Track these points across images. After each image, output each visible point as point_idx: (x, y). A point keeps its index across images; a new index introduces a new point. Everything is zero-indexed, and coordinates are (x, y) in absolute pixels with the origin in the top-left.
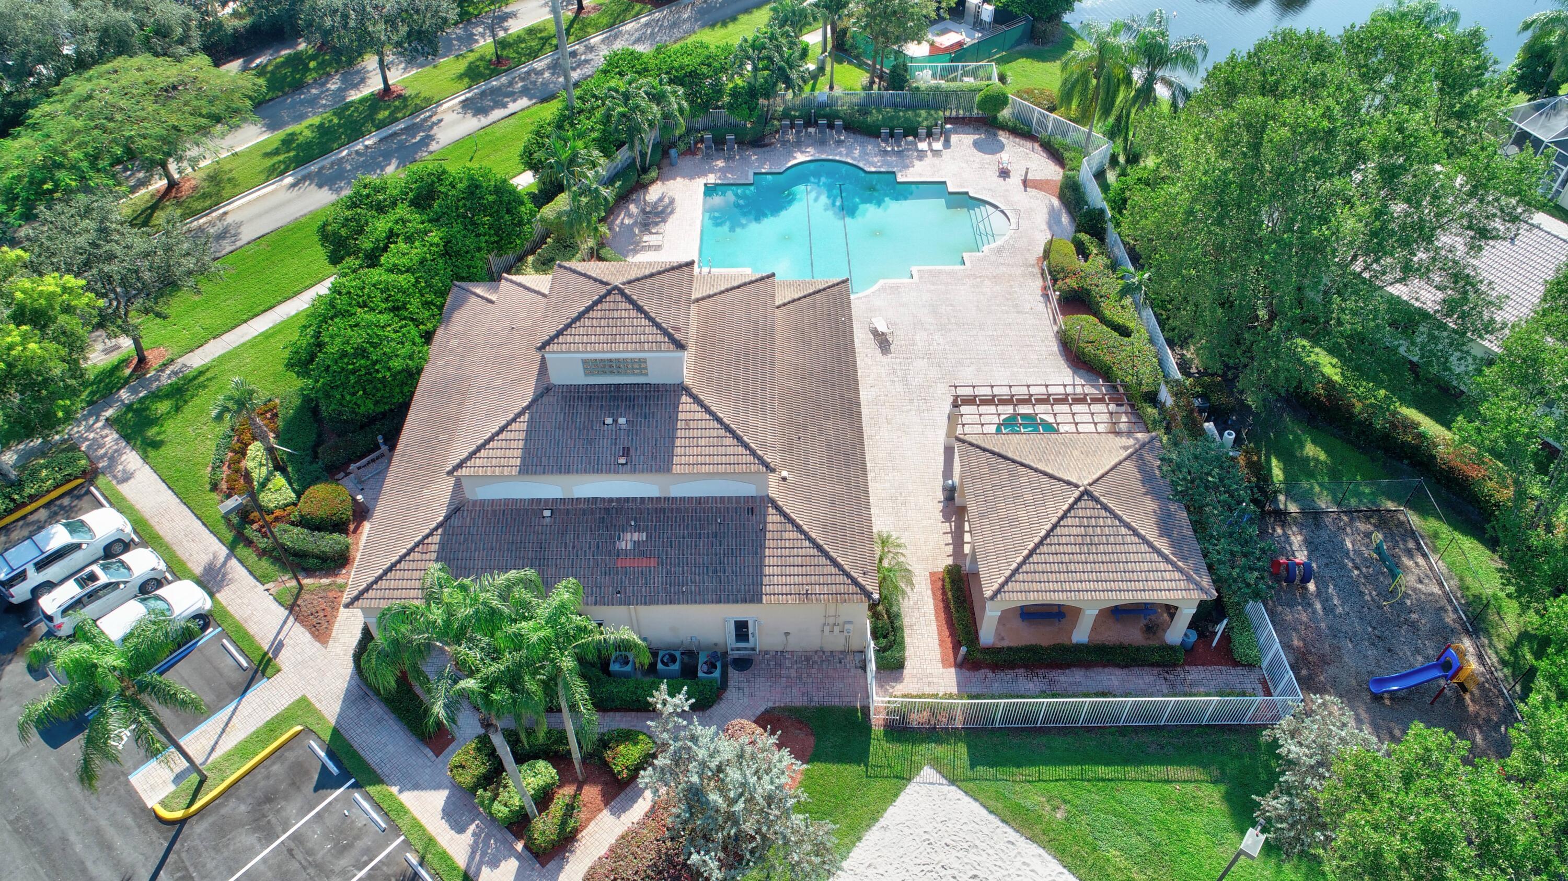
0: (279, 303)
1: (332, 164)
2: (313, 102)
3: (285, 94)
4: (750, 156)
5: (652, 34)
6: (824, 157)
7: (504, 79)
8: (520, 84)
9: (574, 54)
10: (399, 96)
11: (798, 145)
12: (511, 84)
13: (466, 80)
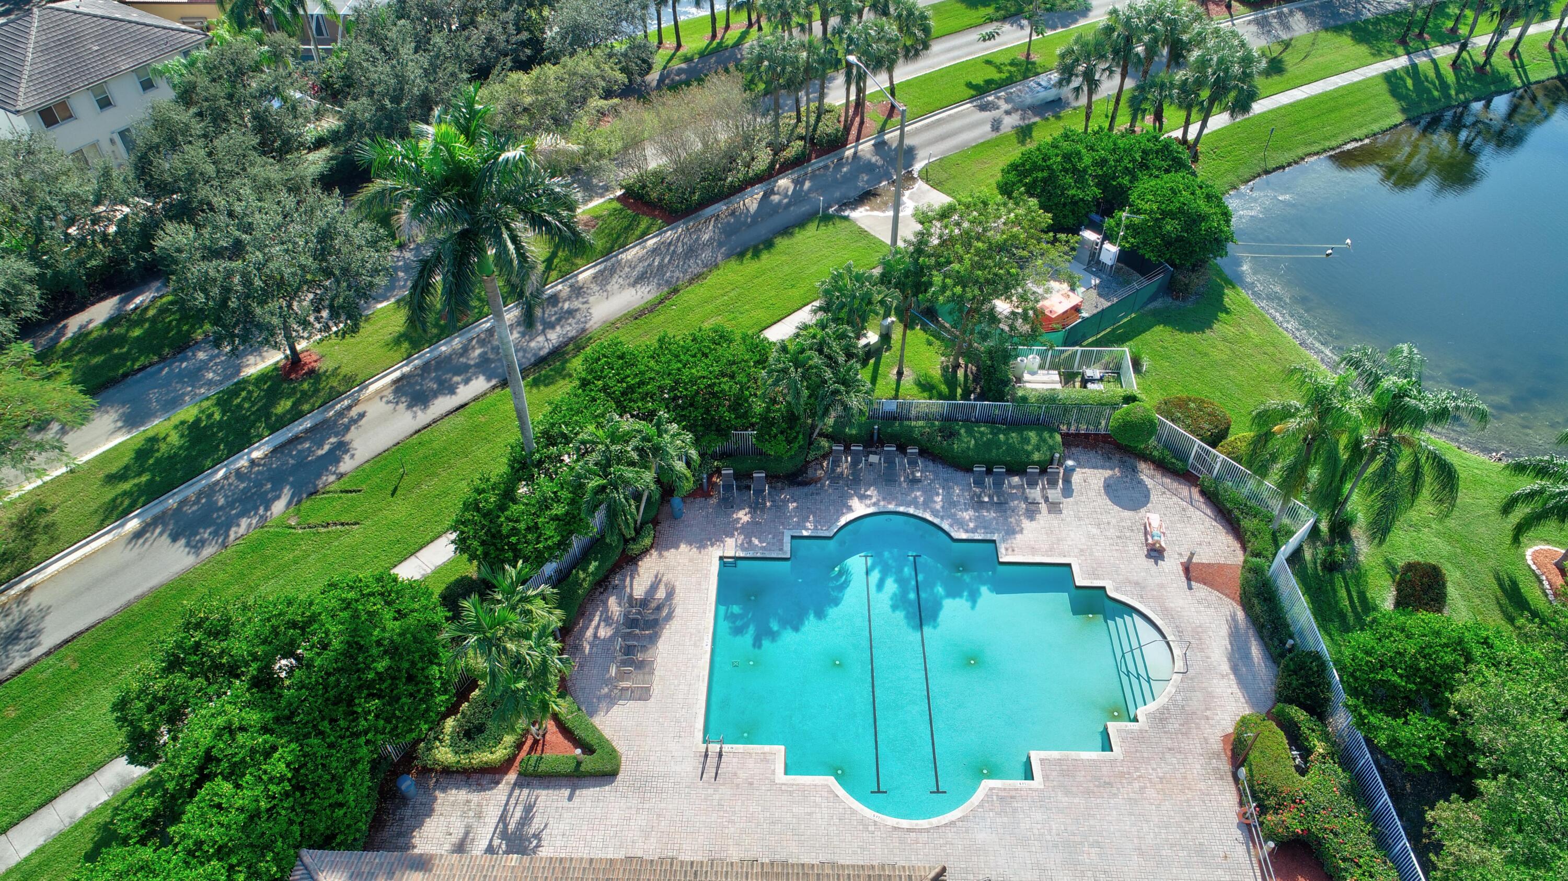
0: (65, 790)
1: (200, 494)
2: (194, 375)
3: (163, 359)
4: (786, 502)
5: (661, 266)
6: (891, 507)
7: (457, 342)
8: (478, 352)
9: (554, 299)
10: (312, 372)
11: (855, 483)
12: (465, 350)
13: (406, 345)
